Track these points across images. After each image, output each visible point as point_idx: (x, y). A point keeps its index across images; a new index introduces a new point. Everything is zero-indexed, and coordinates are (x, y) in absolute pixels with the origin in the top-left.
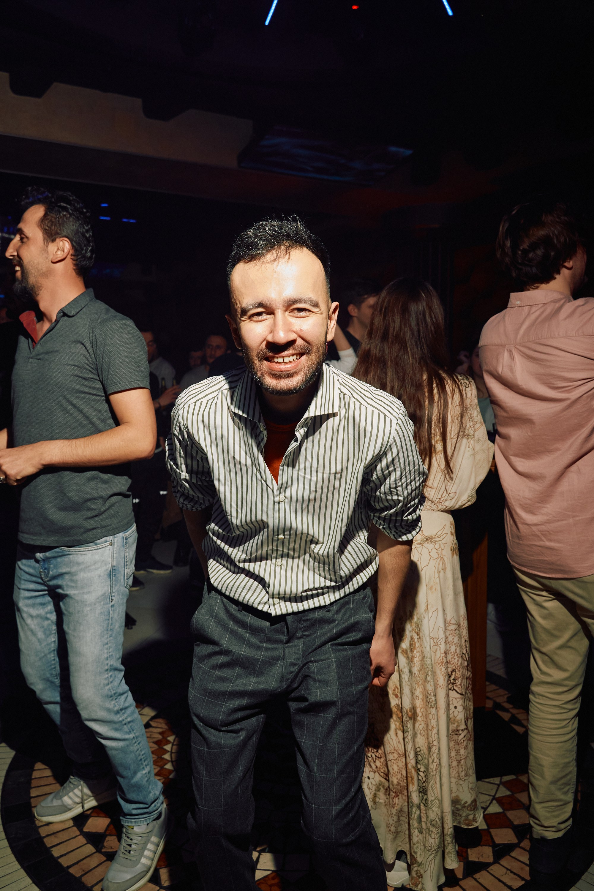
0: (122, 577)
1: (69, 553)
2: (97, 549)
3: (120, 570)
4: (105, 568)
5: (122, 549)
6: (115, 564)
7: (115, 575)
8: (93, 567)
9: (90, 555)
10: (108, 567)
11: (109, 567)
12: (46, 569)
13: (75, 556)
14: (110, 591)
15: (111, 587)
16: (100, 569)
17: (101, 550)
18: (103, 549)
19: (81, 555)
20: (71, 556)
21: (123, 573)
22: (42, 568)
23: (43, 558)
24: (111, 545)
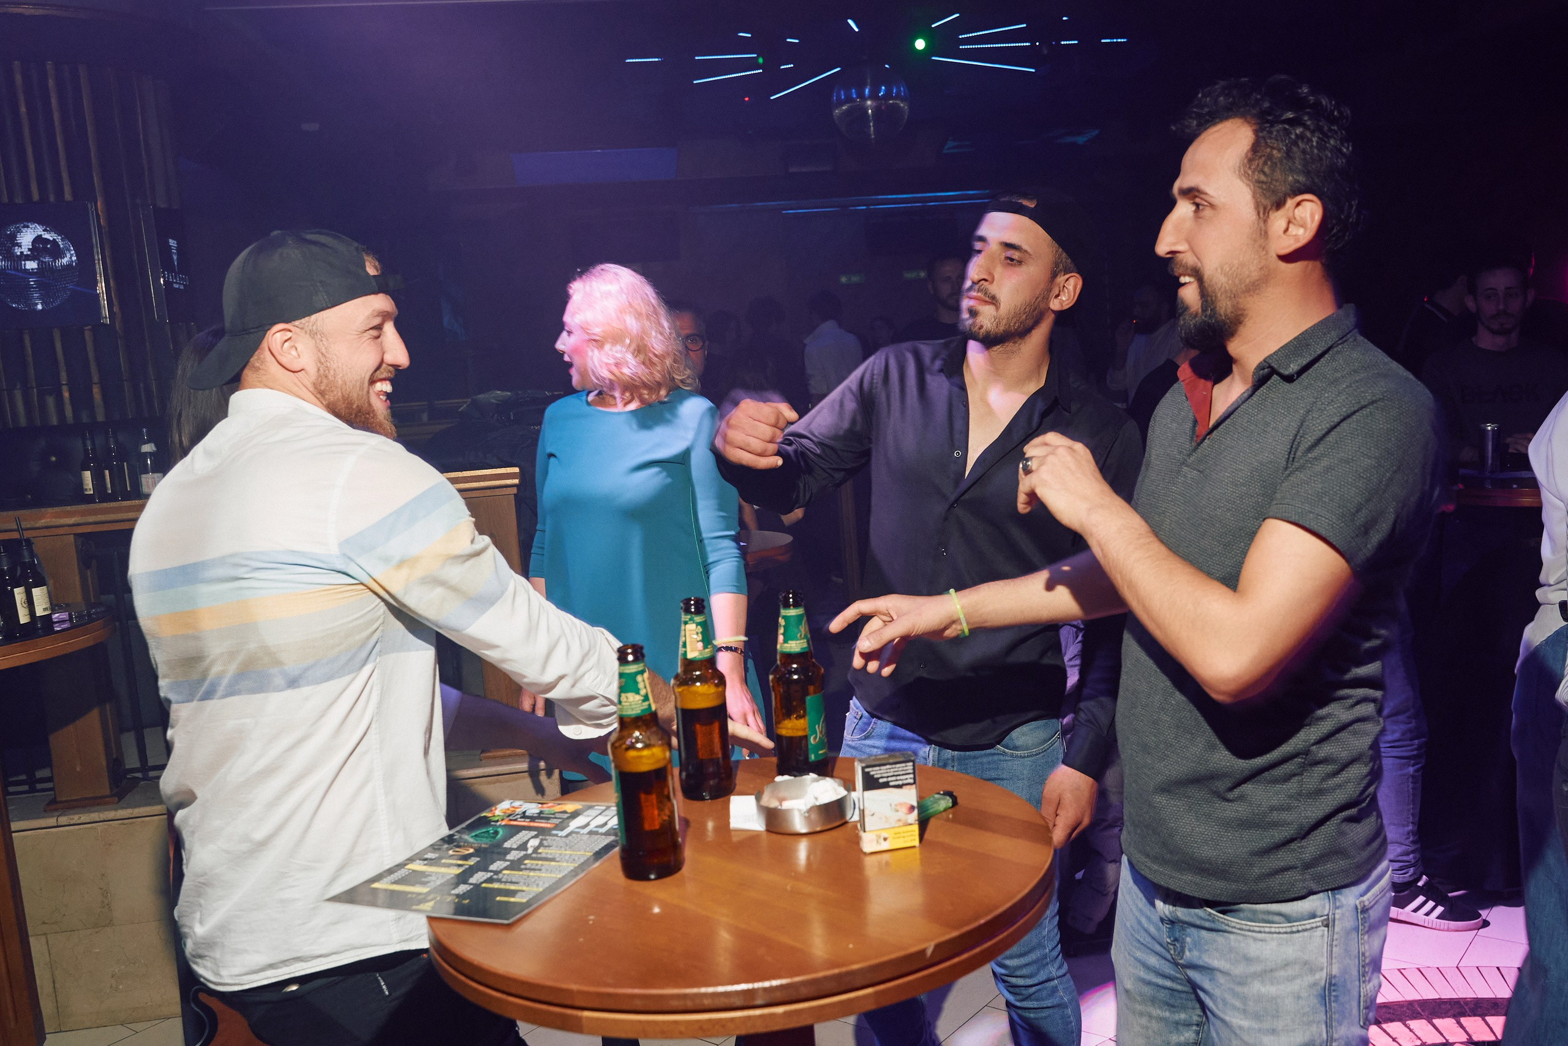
0: (1355, 1004)
1: (1227, 928)
2: (1292, 932)
3: (1349, 986)
4: (1310, 979)
5: (1354, 935)
6: (1335, 971)
7: (1336, 996)
8: (1282, 973)
9: (1274, 944)
10: (1317, 976)
11: (1321, 976)
12: (1176, 940)
13: (1240, 938)
14: (1325, 1035)
15: (1329, 1025)
16: (1298, 981)
17: (1301, 934)
18: (1306, 934)
19: (1255, 939)
20: (1232, 937)
21: (1356, 994)
22: (1170, 938)
23: (1169, 916)
24: (1327, 926)
